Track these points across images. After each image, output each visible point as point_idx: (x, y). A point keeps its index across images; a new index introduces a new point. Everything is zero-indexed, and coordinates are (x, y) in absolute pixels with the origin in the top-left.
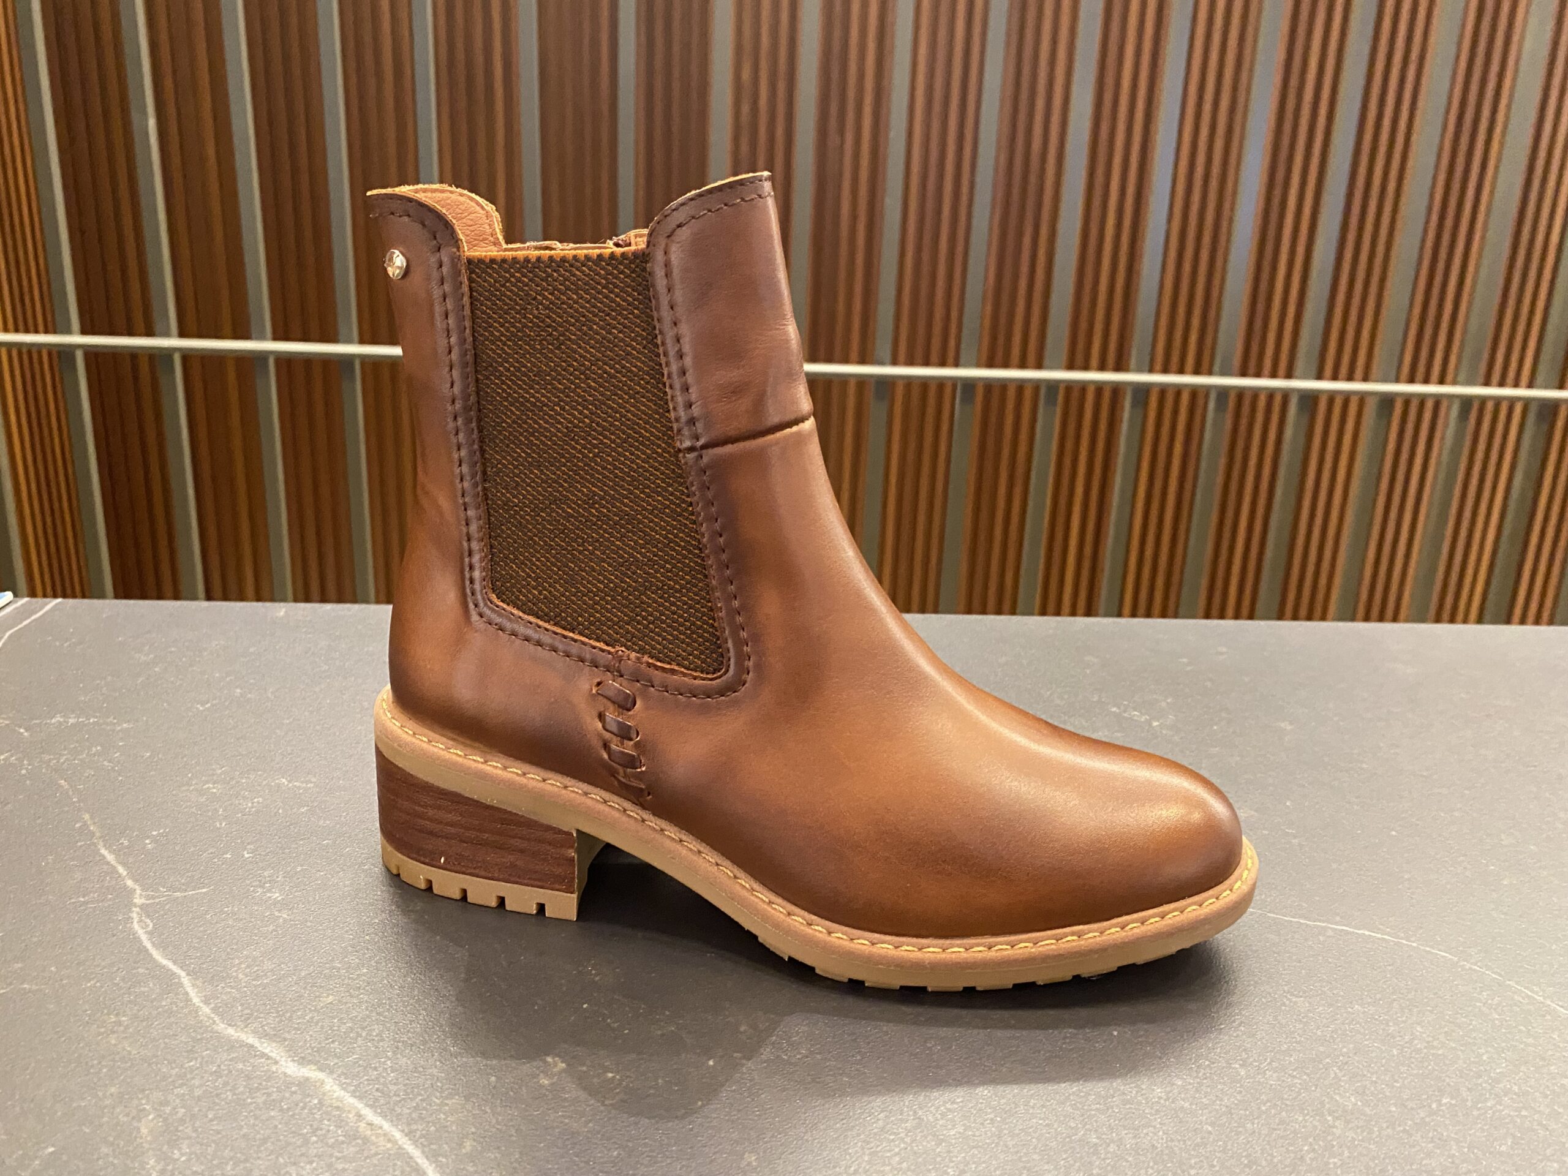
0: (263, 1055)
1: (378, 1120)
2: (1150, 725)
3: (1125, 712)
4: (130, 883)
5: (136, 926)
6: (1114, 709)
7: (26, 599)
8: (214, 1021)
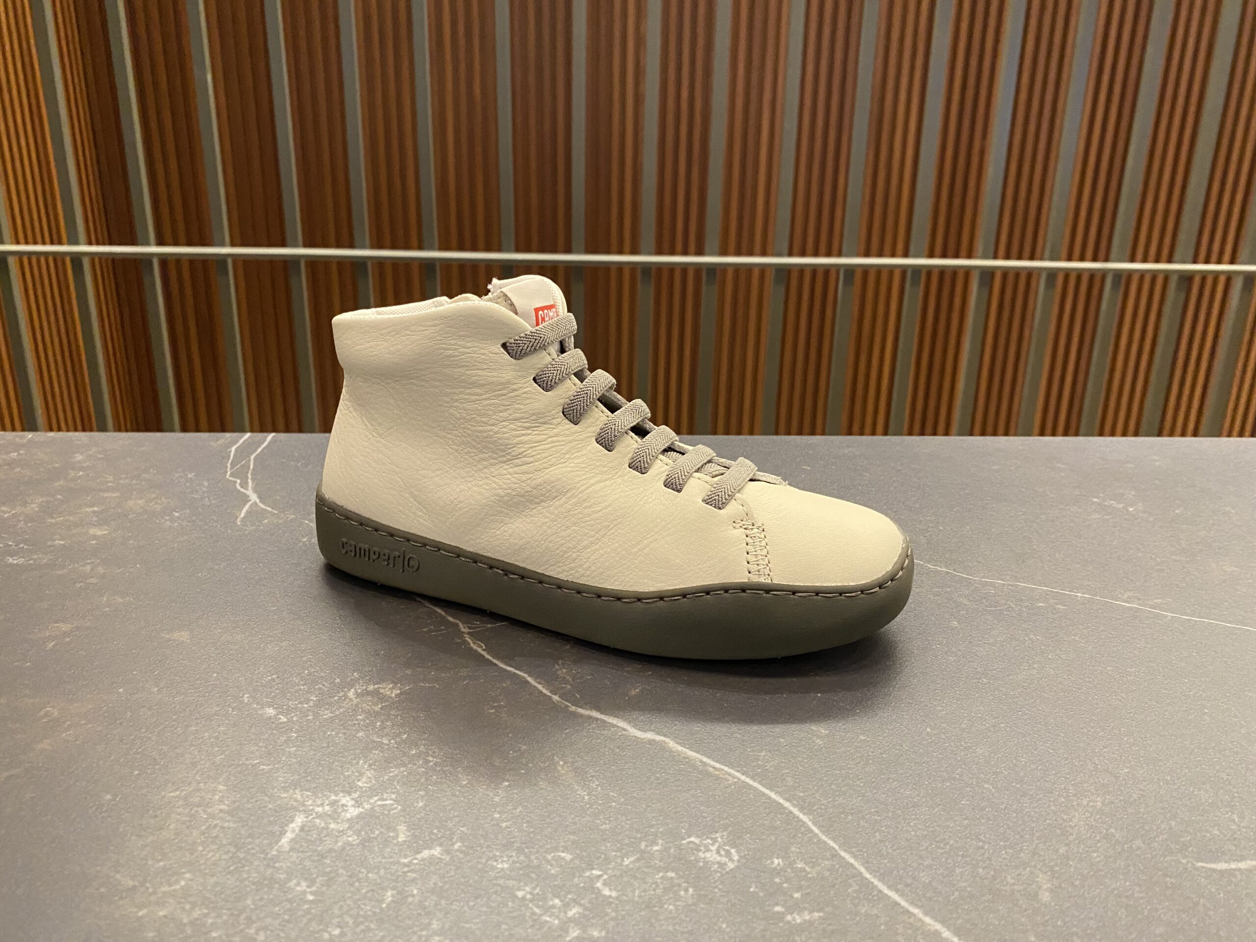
0: (614, 726)
1: (718, 765)
2: (1127, 510)
3: (1104, 501)
4: (451, 619)
5: (475, 647)
6: (1095, 500)
7: (248, 435)
8: (567, 706)
